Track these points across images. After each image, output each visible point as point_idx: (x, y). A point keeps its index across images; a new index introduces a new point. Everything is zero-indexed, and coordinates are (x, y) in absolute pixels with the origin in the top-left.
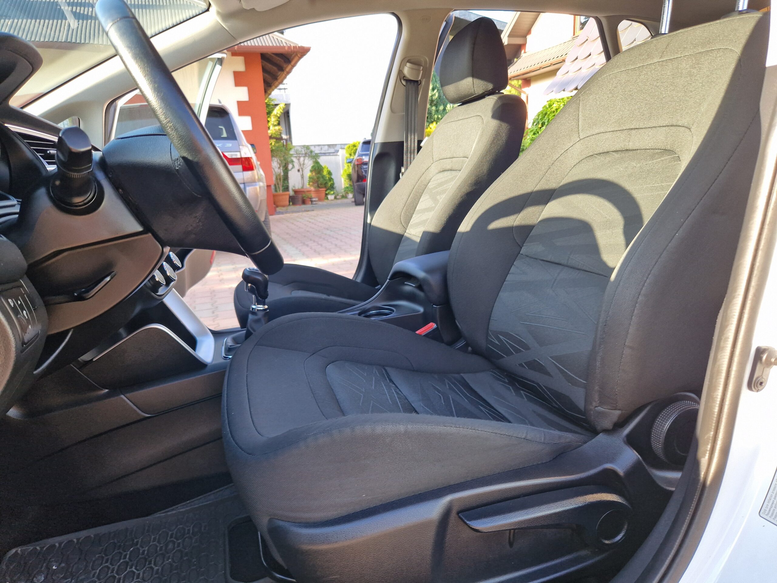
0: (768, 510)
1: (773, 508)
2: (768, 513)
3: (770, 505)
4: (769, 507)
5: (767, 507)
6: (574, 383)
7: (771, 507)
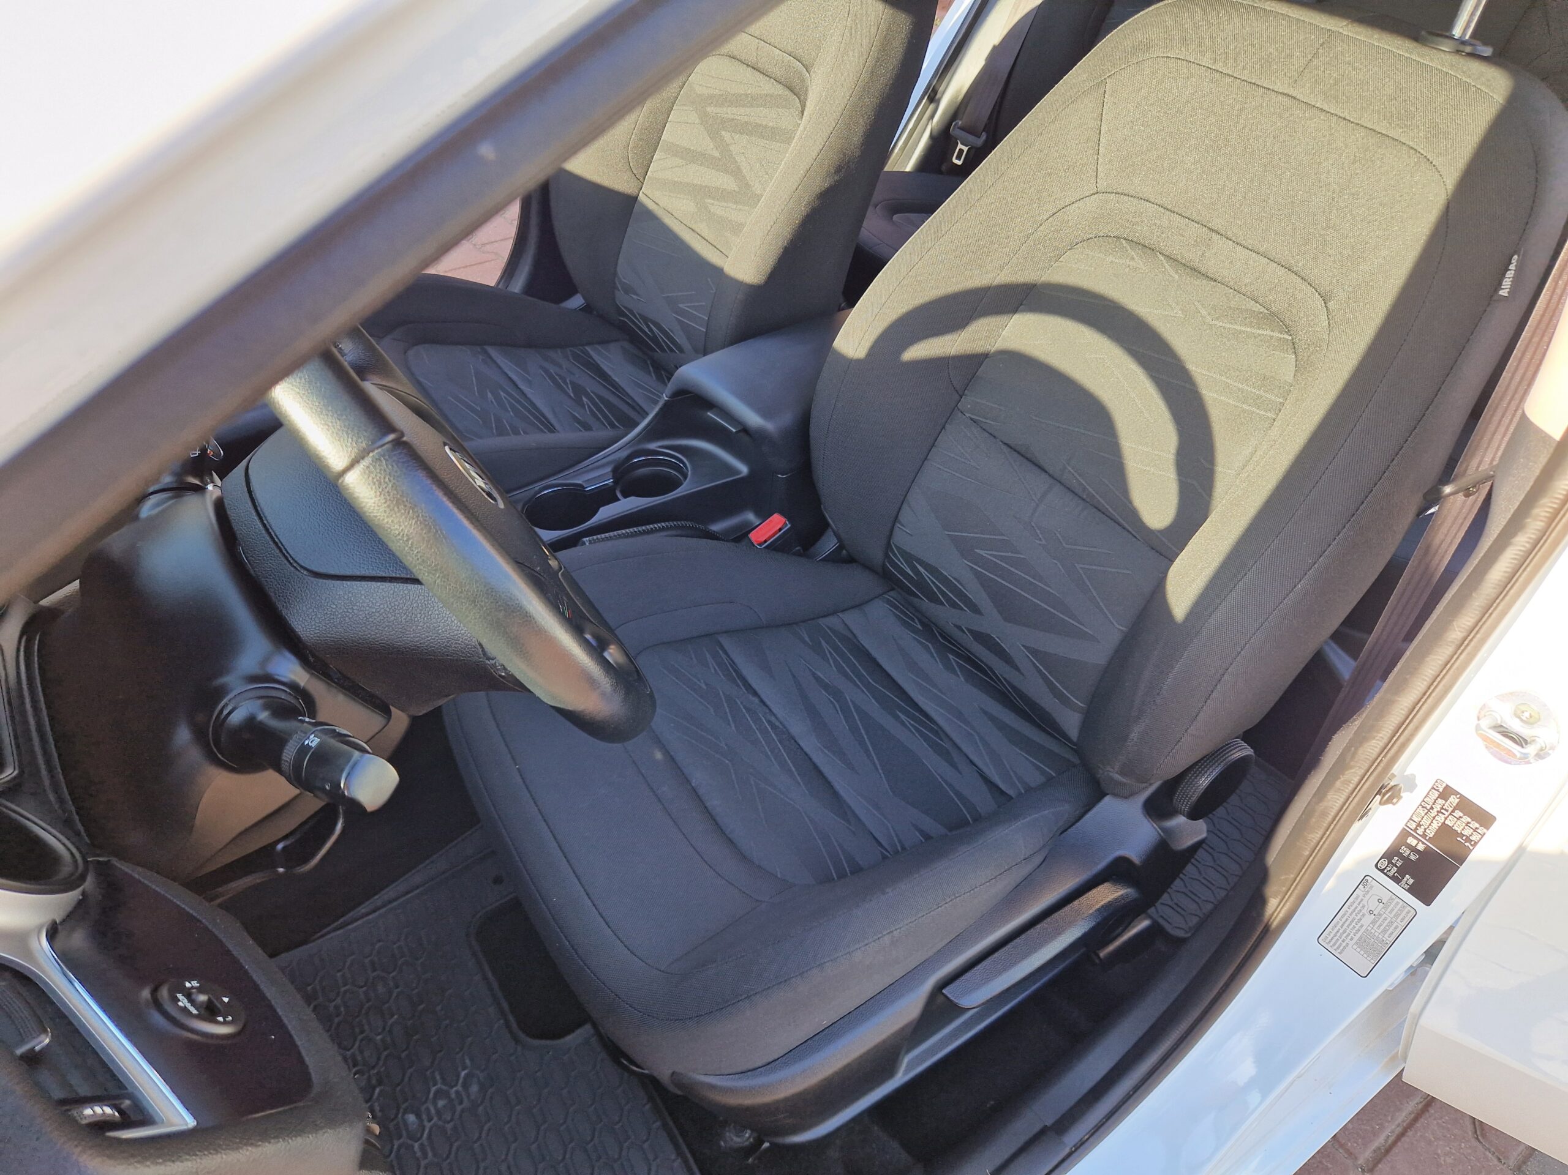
0: (1330, 938)
1: (1337, 937)
2: (1330, 942)
3: (1334, 932)
4: (1332, 935)
5: (1329, 935)
6: (1065, 701)
7: (1335, 936)
